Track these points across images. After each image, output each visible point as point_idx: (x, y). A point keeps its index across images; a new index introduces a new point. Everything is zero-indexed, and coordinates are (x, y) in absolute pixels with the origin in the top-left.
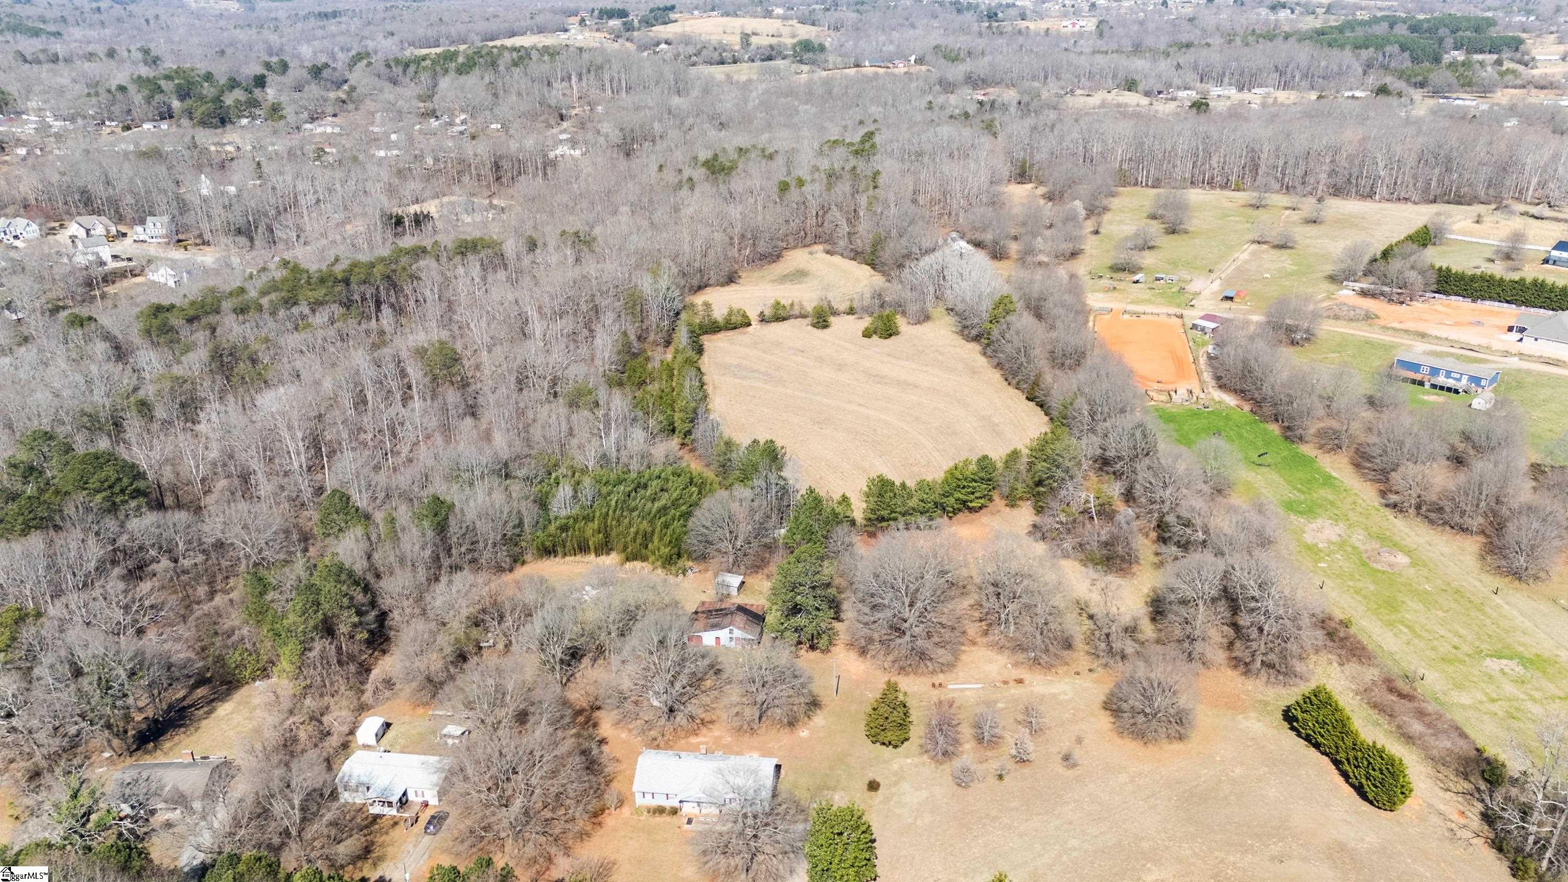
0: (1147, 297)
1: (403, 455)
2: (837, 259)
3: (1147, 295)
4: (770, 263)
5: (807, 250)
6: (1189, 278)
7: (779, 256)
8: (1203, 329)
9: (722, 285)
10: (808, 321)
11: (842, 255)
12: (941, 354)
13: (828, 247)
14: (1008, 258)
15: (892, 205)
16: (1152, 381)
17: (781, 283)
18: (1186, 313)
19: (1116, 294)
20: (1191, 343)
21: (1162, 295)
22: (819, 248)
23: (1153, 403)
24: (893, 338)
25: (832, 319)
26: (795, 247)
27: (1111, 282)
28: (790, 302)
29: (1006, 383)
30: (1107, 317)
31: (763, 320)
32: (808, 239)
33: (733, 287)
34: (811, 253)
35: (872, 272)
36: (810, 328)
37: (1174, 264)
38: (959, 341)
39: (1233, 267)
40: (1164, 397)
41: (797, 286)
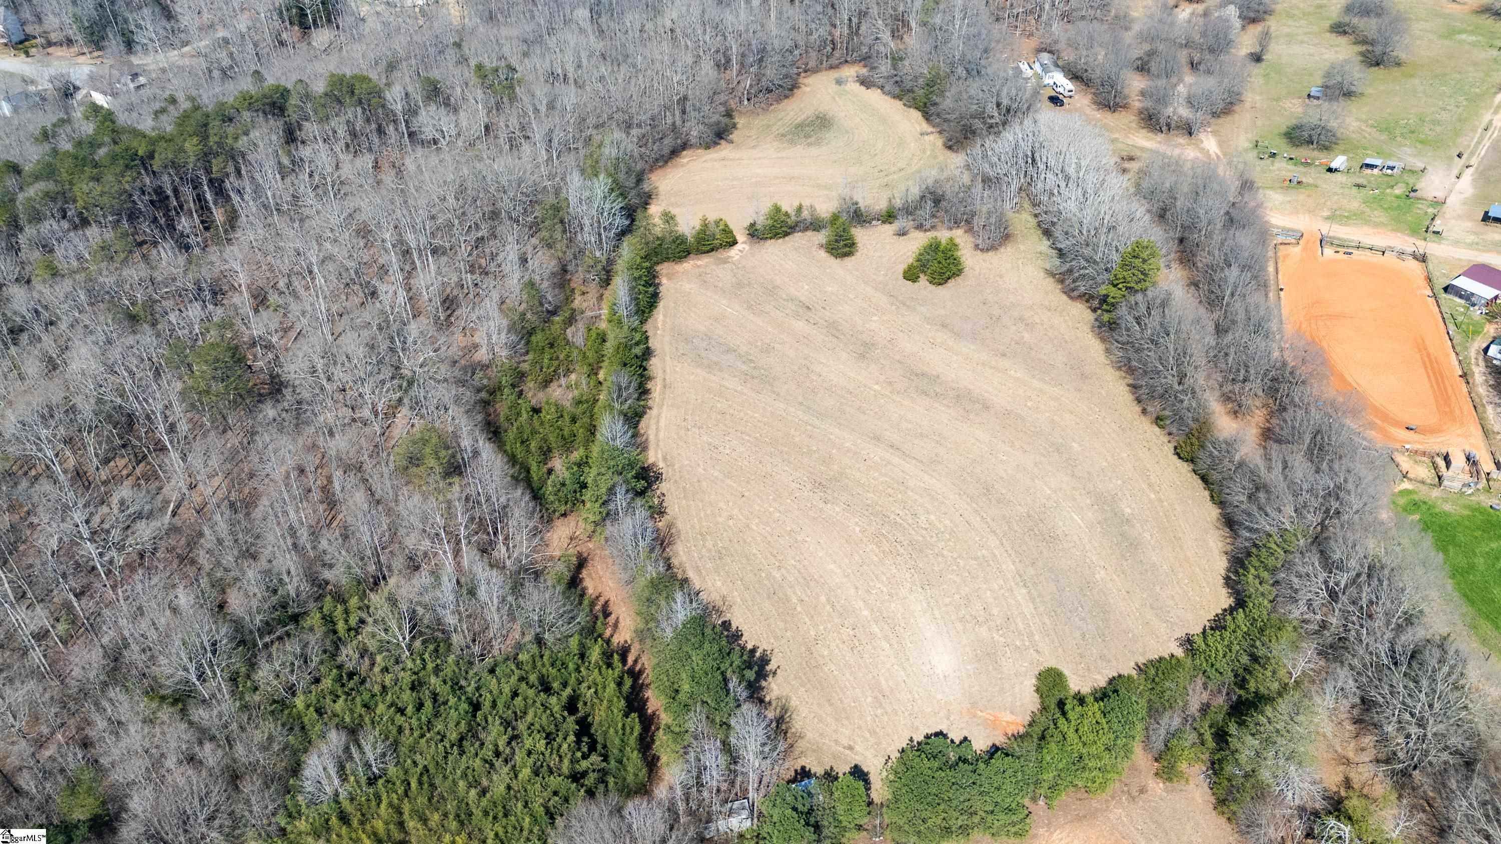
0: (1355, 205)
1: (26, 689)
2: (874, 96)
3: (1353, 202)
4: (779, 100)
5: (834, 74)
6: (1421, 165)
7: (794, 87)
8: (1467, 297)
9: (708, 147)
10: (822, 237)
11: (882, 88)
12: (1029, 326)
13: (864, 71)
14: (1125, 107)
15: (958, 15)
16: (1397, 423)
17: (792, 142)
18: (1433, 248)
19: (1301, 196)
20: (1452, 328)
21: (1377, 202)
22: (850, 72)
23: (1406, 485)
24: (951, 283)
25: (859, 234)
26: (816, 71)
27: (1290, 166)
28: (796, 204)
29: (1138, 409)
30: (1296, 250)
31: (755, 234)
32: (837, 53)
33: (724, 151)
34: (839, 82)
35: (925, 127)
36: (823, 254)
37: (1388, 129)
38: (1055, 295)
39: (1487, 143)
40: (1423, 472)
41: (814, 151)
